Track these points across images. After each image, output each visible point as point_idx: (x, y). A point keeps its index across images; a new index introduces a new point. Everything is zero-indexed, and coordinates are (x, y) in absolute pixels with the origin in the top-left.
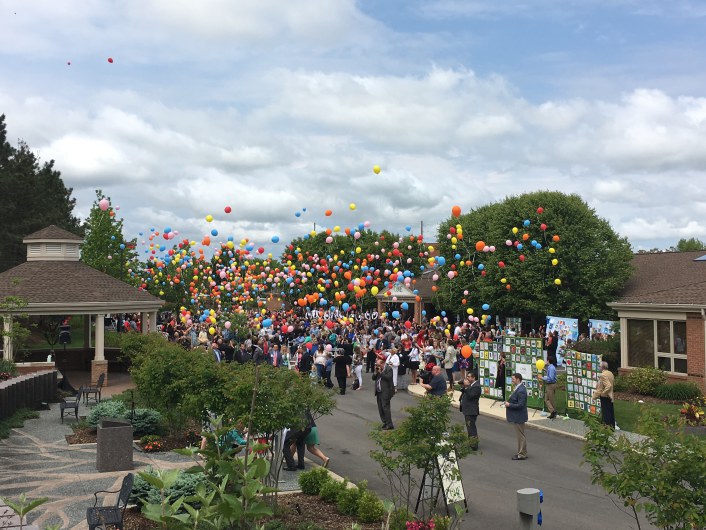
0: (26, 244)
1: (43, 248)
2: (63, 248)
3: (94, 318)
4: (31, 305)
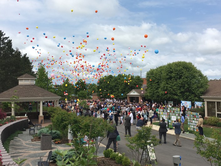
0: (18, 80)
1: (24, 81)
2: (30, 81)
3: (39, 102)
4: (20, 98)
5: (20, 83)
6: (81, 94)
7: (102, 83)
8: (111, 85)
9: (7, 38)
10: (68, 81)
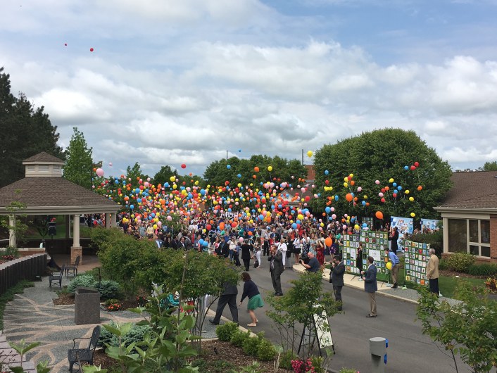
0: (25, 165)
1: (37, 168)
2: (51, 168)
3: (72, 217)
4: (28, 208)
5: (29, 172)
7: (215, 175)
10: (137, 170)
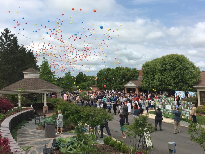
0: (24, 73)
1: (29, 74)
2: (34, 74)
3: (43, 94)
4: (26, 91)
5: (26, 76)
6: (82, 86)
7: (101, 75)
8: (109, 77)
9: (13, 35)
10: (69, 74)
